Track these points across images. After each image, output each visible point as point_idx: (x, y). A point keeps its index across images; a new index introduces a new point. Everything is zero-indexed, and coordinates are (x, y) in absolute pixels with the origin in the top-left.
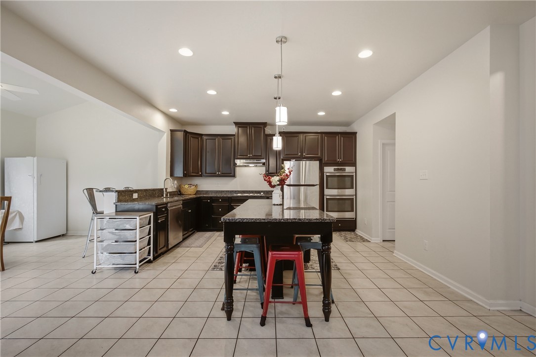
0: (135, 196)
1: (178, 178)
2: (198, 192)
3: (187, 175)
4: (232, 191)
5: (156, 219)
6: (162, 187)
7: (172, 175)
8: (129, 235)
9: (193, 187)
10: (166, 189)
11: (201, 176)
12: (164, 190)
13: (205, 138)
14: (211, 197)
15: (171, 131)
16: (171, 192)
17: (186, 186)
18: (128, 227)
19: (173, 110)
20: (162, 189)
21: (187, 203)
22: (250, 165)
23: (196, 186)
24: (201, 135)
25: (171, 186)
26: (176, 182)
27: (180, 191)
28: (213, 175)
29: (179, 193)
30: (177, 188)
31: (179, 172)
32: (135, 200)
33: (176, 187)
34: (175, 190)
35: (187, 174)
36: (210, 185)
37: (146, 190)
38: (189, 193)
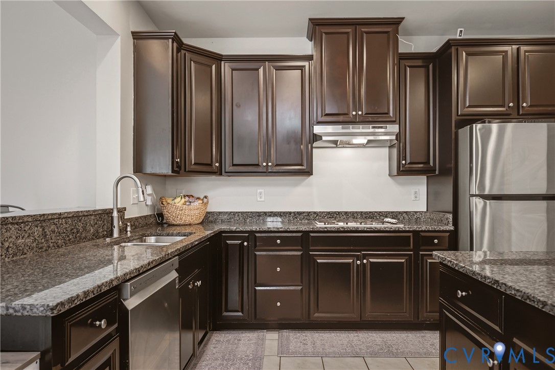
1: (158, 179)
2: (209, 219)
3: (180, 169)
4: (300, 213)
6: (109, 206)
7: (138, 168)
9: (197, 203)
10: (121, 211)
11: (219, 172)
12: (115, 214)
13: (228, 65)
14: (252, 233)
15: (136, 36)
16: (137, 219)
17: (179, 202)
20: (109, 212)
22: (356, 141)
23: (205, 200)
24: (218, 58)
25: (137, 201)
26: (149, 190)
27: (161, 215)
28: (252, 170)
29: (158, 220)
30: (153, 207)
31: (160, 162)
33: (149, 203)
34: (146, 212)
35: (183, 168)
38: (188, 220)
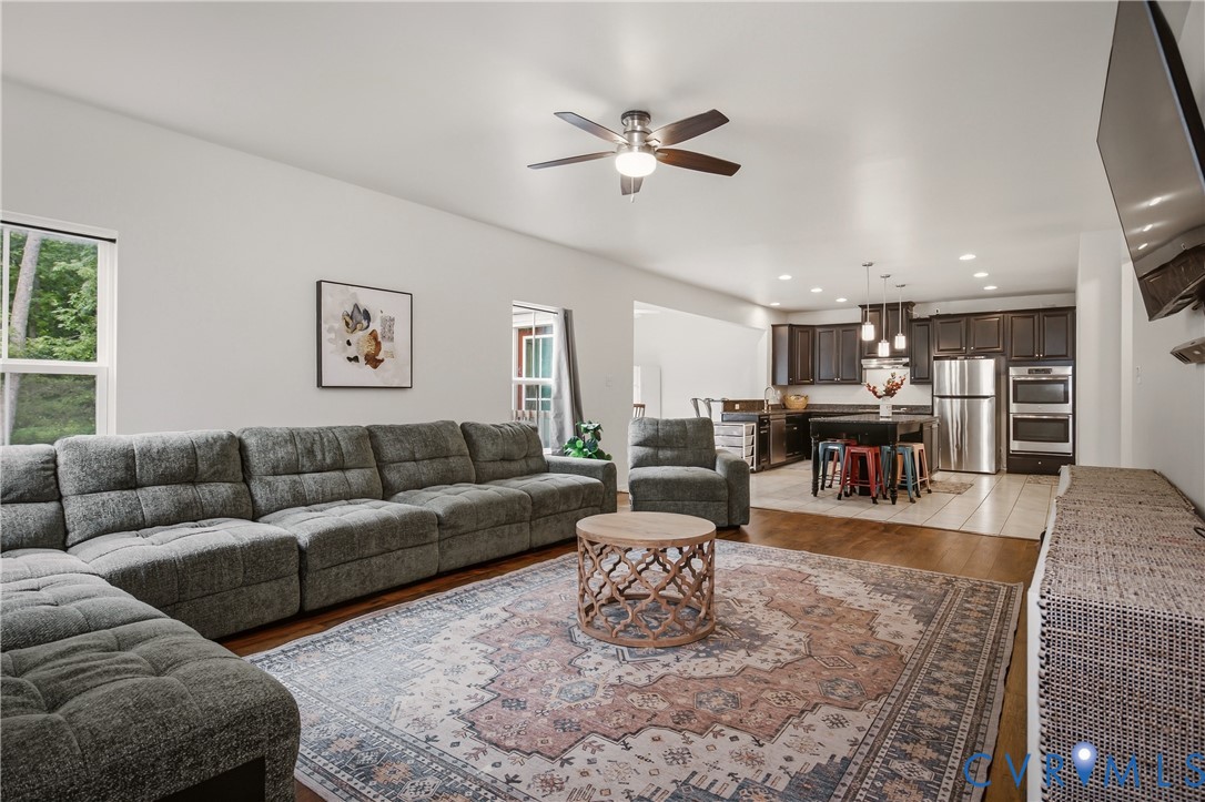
0: (737, 407)
1: (783, 388)
2: (808, 406)
5: (759, 430)
6: (763, 398)
7: (774, 383)
8: (736, 441)
9: (801, 399)
10: (767, 401)
11: (812, 383)
12: (765, 402)
13: (818, 330)
15: (773, 327)
16: (773, 405)
17: (793, 398)
18: (735, 434)
19: (776, 304)
20: (763, 401)
21: (791, 419)
22: (885, 367)
23: (806, 398)
24: (812, 327)
25: (773, 397)
26: (779, 392)
27: (784, 404)
28: (831, 382)
29: (783, 406)
30: (781, 400)
31: (783, 379)
32: (736, 411)
33: (779, 398)
34: (778, 403)
35: (793, 381)
36: (823, 396)
37: (746, 402)
38: (796, 407)
